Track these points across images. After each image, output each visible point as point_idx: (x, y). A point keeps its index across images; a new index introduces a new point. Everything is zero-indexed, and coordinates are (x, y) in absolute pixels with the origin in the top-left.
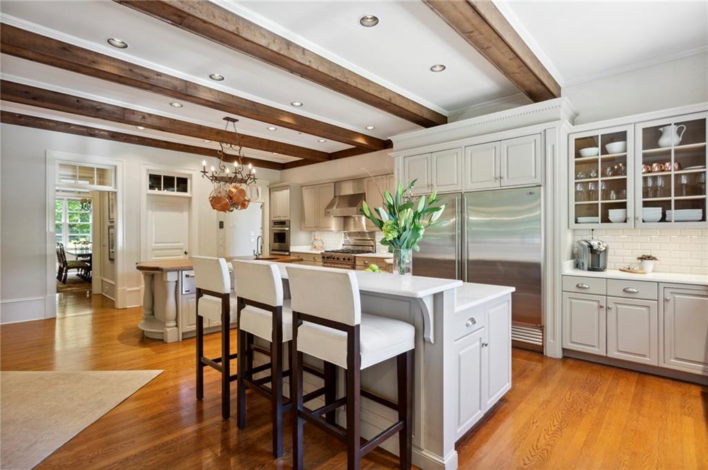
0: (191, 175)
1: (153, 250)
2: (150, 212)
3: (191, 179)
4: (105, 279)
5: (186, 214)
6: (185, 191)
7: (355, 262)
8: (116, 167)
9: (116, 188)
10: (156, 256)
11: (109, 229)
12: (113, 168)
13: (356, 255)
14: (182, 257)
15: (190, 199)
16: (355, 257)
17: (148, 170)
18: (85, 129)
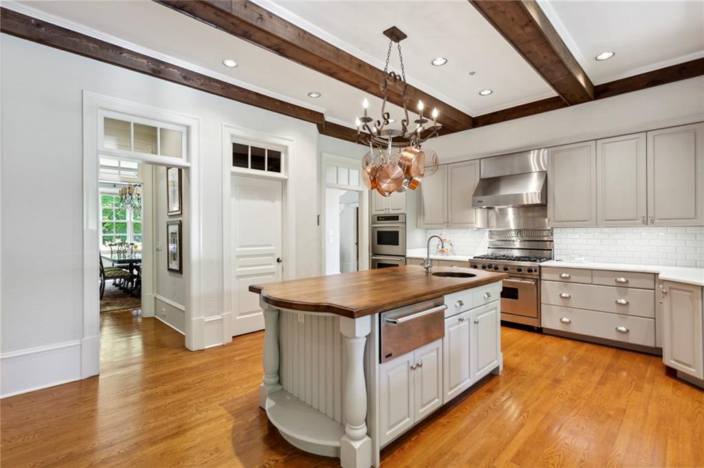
0: (286, 148)
1: (238, 257)
2: (233, 200)
3: (286, 153)
4: (160, 297)
5: (278, 203)
6: (278, 170)
7: (540, 275)
8: (188, 128)
9: (188, 160)
10: (241, 267)
11: (168, 226)
12: (184, 130)
13: (542, 264)
14: (274, 266)
15: (284, 182)
16: (540, 267)
17: (232, 136)
18: (145, 61)
